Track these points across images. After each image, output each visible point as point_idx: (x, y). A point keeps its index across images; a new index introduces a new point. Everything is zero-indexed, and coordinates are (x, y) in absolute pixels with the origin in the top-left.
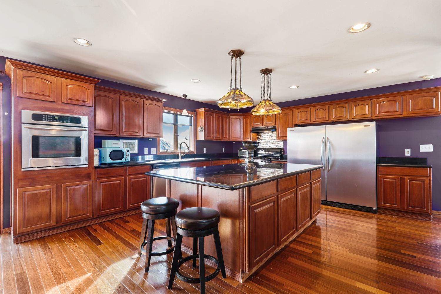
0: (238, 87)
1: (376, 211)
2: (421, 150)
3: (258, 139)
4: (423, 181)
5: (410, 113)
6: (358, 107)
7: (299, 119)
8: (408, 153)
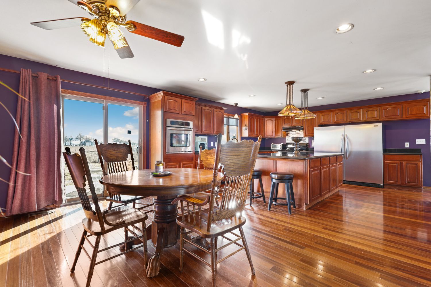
0: (291, 103)
1: (383, 187)
2: (417, 143)
3: (287, 136)
4: (417, 164)
5: (408, 117)
6: (369, 112)
7: (322, 121)
8: (407, 145)
